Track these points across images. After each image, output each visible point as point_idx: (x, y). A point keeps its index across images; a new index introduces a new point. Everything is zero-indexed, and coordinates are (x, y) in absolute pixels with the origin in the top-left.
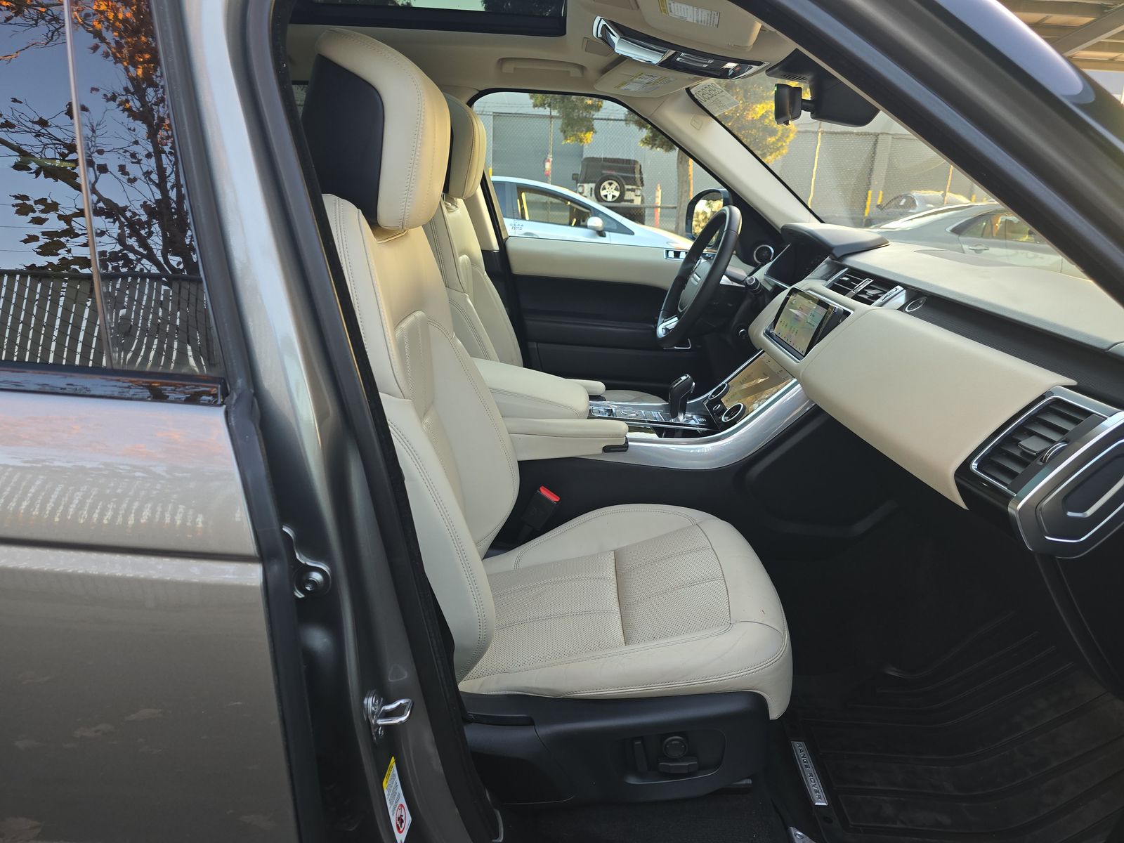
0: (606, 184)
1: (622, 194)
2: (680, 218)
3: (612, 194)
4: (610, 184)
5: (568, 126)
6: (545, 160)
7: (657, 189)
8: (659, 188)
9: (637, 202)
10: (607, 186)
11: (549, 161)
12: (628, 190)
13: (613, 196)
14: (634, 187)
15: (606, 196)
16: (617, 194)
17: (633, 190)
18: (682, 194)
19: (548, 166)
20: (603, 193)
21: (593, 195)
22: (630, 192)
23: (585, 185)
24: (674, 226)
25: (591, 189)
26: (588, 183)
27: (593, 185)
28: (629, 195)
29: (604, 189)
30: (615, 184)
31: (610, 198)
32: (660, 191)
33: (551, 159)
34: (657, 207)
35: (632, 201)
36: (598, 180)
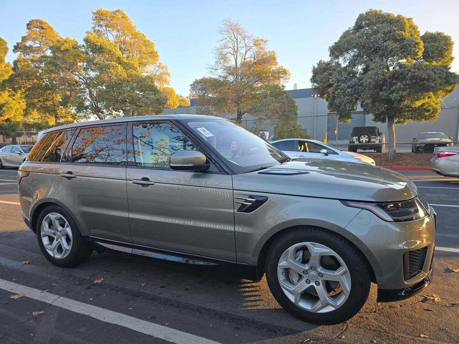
0: (362, 136)
1: (370, 140)
2: (390, 147)
3: (365, 140)
4: (364, 136)
5: (340, 118)
6: (335, 130)
7: (383, 137)
8: (384, 136)
9: (377, 142)
10: (363, 137)
11: (336, 130)
12: (372, 138)
13: (366, 141)
14: (375, 137)
15: (363, 141)
16: (367, 140)
17: (375, 138)
18: (390, 138)
19: (336, 132)
20: (361, 140)
21: (357, 141)
22: (373, 139)
23: (354, 137)
24: (388, 151)
25: (357, 138)
26: (355, 136)
27: (357, 137)
28: (373, 140)
29: (362, 138)
30: (366, 136)
31: (364, 141)
32: (385, 138)
33: (337, 129)
34: (384, 144)
35: (375, 142)
36: (359, 135)
